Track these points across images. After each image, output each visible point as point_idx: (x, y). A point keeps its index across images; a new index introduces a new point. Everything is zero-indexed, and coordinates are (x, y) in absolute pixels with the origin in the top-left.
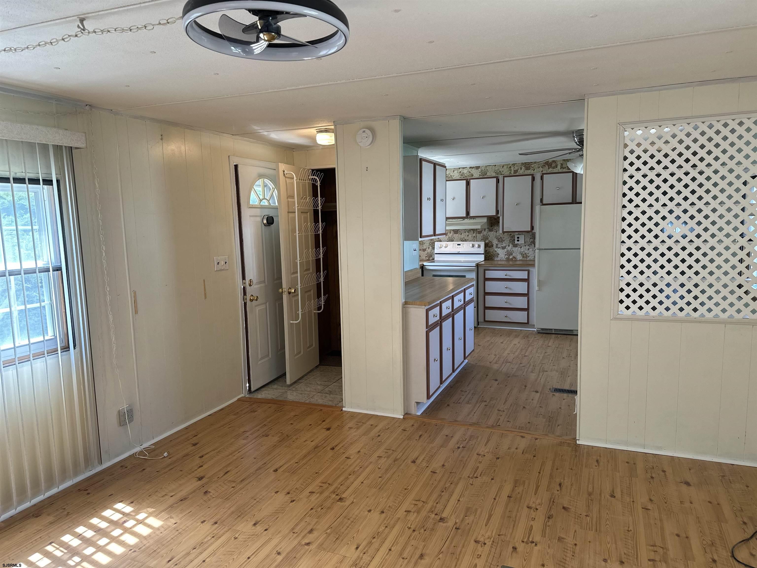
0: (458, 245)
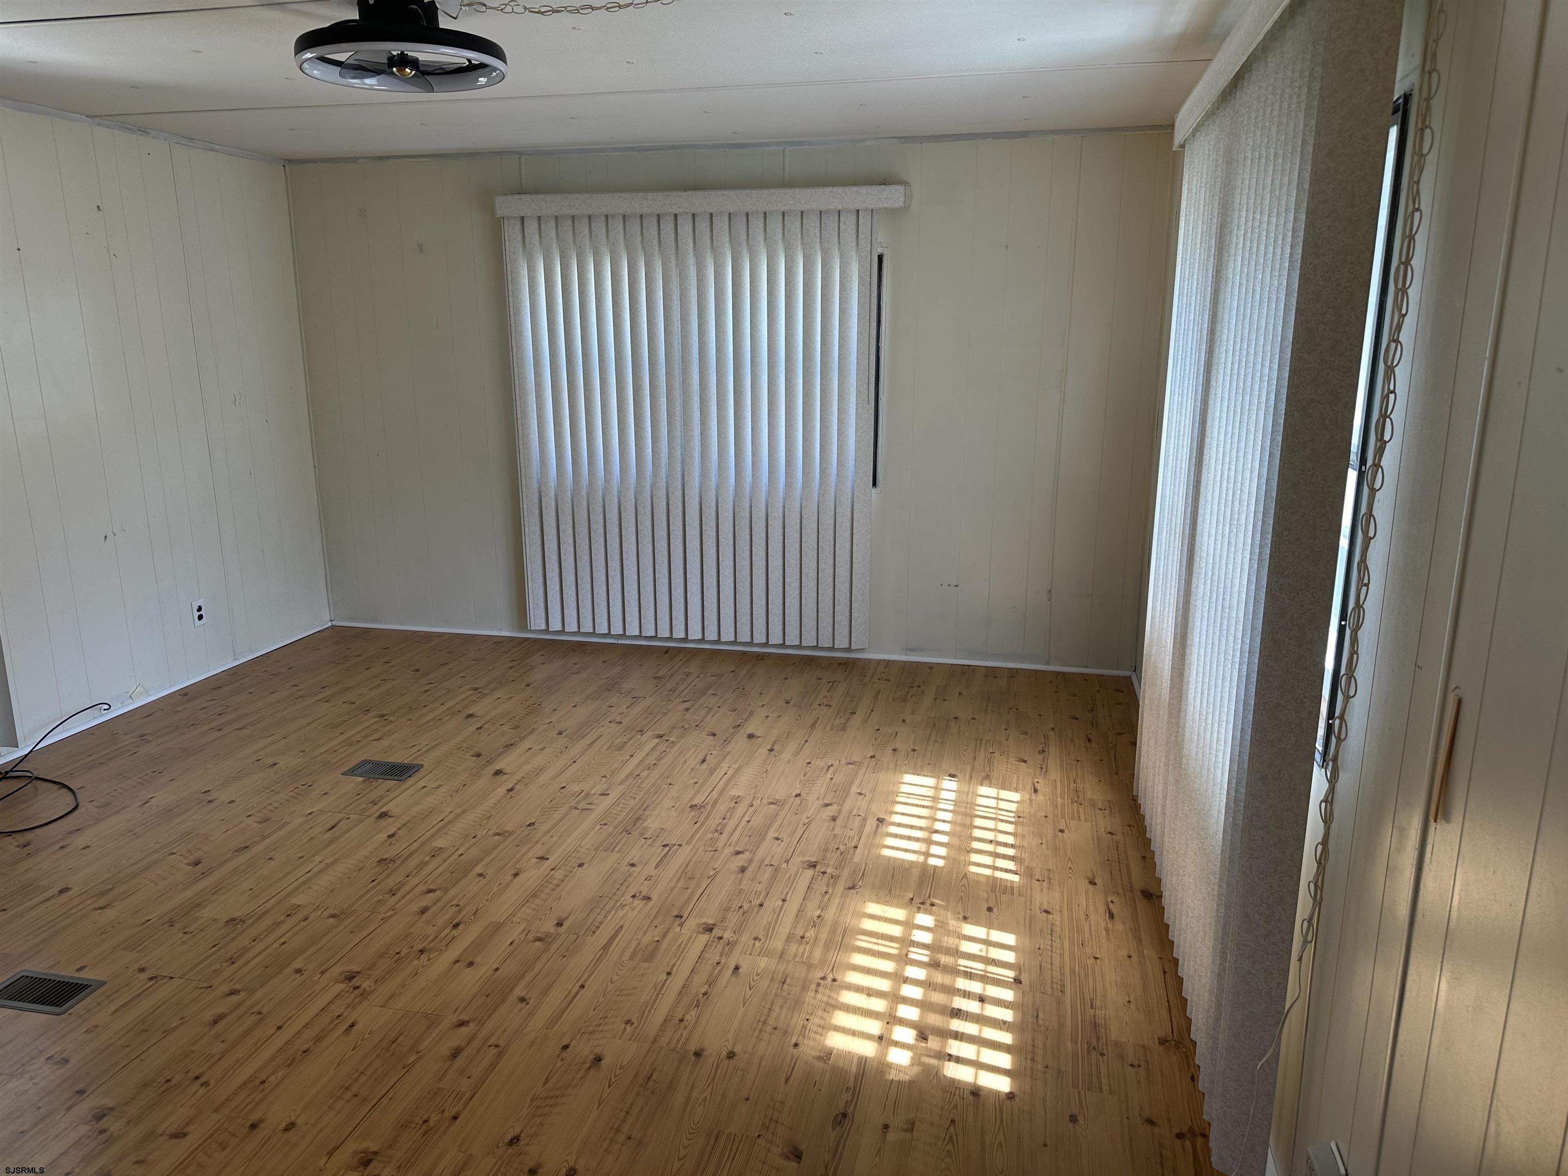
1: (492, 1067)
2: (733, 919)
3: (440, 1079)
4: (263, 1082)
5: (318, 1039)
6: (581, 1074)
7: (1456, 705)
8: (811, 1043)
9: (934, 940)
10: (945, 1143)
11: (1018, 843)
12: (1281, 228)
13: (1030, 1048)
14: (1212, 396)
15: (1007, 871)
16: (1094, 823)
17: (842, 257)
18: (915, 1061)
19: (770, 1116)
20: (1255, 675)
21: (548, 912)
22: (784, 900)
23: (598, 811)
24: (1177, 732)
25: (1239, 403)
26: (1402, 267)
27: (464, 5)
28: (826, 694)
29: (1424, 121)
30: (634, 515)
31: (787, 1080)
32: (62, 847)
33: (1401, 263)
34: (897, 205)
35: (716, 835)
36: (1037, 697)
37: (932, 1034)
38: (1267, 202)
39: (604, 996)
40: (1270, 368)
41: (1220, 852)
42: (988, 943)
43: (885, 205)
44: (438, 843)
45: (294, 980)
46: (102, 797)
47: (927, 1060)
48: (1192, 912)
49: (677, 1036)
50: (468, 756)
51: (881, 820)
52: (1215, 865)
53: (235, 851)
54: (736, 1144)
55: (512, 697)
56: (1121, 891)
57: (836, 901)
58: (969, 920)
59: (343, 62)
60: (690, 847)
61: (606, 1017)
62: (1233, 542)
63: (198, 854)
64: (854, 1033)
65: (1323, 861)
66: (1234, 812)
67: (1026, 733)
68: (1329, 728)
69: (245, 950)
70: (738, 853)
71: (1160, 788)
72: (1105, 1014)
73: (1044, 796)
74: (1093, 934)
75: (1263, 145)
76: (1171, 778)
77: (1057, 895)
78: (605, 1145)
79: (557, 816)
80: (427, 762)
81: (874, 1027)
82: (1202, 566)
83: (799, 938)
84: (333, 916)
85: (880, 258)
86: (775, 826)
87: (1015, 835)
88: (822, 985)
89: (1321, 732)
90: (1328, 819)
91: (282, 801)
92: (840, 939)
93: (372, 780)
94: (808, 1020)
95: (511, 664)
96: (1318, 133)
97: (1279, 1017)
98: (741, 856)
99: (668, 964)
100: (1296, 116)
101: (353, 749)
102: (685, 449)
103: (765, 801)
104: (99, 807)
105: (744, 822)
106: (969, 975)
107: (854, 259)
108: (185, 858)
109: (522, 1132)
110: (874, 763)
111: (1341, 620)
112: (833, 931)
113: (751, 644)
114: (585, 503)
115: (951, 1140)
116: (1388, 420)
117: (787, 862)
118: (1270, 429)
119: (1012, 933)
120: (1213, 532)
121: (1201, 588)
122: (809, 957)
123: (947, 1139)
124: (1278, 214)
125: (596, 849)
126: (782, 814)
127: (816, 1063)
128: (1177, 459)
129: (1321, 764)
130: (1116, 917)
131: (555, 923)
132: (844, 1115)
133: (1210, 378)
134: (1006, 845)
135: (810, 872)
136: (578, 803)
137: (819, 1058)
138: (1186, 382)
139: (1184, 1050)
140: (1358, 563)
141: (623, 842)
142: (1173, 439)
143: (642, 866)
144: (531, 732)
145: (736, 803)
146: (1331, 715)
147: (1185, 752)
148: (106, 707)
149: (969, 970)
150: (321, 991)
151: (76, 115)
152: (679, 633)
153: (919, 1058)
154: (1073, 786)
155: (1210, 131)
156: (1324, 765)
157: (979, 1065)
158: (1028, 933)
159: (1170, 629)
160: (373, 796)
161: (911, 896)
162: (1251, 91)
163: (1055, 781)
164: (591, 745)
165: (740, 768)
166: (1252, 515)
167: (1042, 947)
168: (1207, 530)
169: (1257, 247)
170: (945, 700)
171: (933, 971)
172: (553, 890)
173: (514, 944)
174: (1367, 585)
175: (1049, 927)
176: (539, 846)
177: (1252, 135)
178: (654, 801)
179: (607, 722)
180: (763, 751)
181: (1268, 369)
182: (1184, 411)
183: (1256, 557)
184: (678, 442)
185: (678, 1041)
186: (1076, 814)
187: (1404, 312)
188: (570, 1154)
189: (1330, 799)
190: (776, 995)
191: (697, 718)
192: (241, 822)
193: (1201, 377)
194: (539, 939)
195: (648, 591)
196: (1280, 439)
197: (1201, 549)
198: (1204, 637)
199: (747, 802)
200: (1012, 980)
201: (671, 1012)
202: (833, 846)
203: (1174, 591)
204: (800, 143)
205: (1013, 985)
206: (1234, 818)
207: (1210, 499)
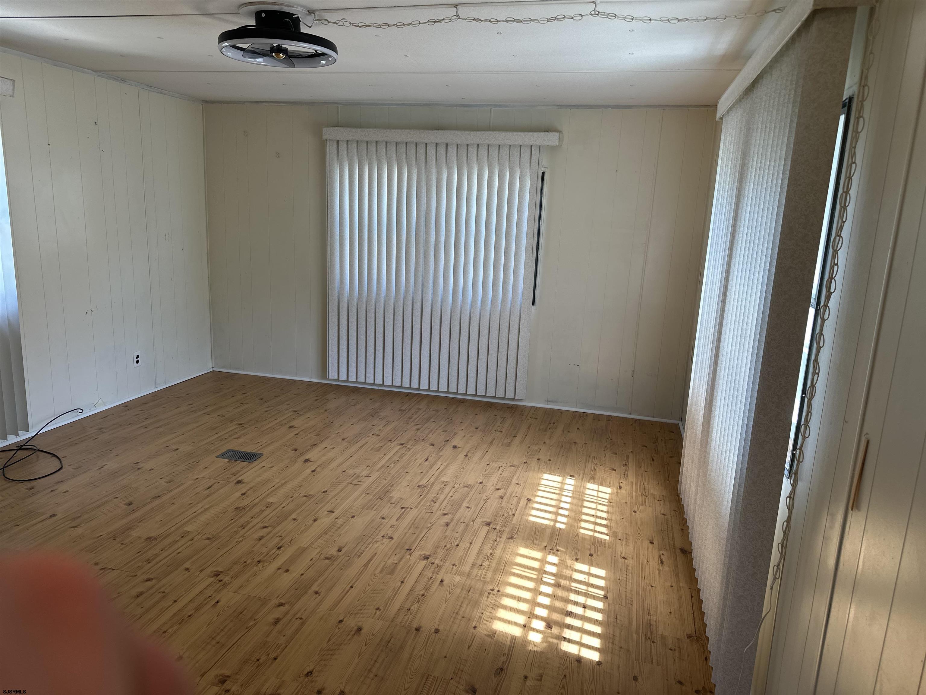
1: (298, 630)
2: (441, 553)
3: (268, 636)
4: (164, 632)
5: (197, 609)
6: (349, 637)
7: (866, 443)
8: (484, 626)
9: (558, 570)
10: (560, 689)
11: (609, 518)
12: (776, 169)
13: (611, 636)
14: (733, 263)
15: (602, 533)
16: (654, 508)
17: (521, 172)
18: (544, 640)
19: (458, 667)
20: (752, 423)
21: (333, 543)
22: (471, 543)
23: (364, 486)
24: (705, 456)
25: (748, 267)
26: (844, 194)
27: (316, 20)
28: (500, 425)
29: (860, 113)
30: (392, 315)
31: (469, 647)
32: (52, 491)
33: (844, 192)
34: (554, 144)
35: (433, 503)
36: (623, 433)
37: (555, 625)
38: (769, 153)
39: (364, 593)
40: (767, 248)
41: (727, 526)
42: (589, 574)
43: (548, 144)
44: (270, 500)
45: (184, 575)
46: (76, 463)
47: (551, 640)
48: (710, 561)
49: (406, 618)
50: (289, 450)
51: (529, 500)
52: (724, 533)
53: (153, 498)
54: (438, 682)
55: (316, 417)
56: (668, 548)
57: (501, 545)
58: (579, 561)
59: (245, 49)
60: (417, 510)
61: (365, 606)
62: (742, 347)
63: (131, 499)
64: (509, 622)
65: (787, 532)
66: (737, 502)
67: (616, 454)
68: (793, 456)
69: (156, 555)
70: (445, 514)
71: (694, 489)
72: (656, 619)
73: (626, 491)
74: (651, 572)
75: (768, 121)
76: (700, 483)
77: (630, 549)
78: (362, 679)
79: (340, 487)
80: (266, 452)
81: (521, 619)
82: (723, 360)
83: (479, 566)
84: (208, 539)
85: (543, 174)
86: (467, 500)
87: (607, 512)
88: (491, 593)
89: (788, 458)
90: (790, 508)
91: (180, 471)
92: (503, 568)
93: (233, 461)
94: (482, 613)
95: (316, 398)
96: (799, 116)
97: (757, 622)
98: (446, 516)
99: (402, 576)
100: (787, 106)
101: (222, 443)
102: (424, 278)
103: (461, 485)
104: (75, 469)
105: (449, 497)
106: (577, 592)
107: (528, 173)
108: (124, 501)
109: (314, 669)
110: (527, 466)
111: (802, 394)
112: (499, 563)
113: (456, 393)
114: (365, 306)
115: (563, 687)
116: (833, 280)
117: (473, 521)
118: (766, 283)
119: (604, 569)
120: (731, 340)
121: (722, 373)
122: (484, 577)
123: (561, 686)
124: (775, 160)
125: (362, 508)
126: (471, 493)
127: (486, 638)
128: (711, 298)
129: (788, 477)
130: (665, 563)
131: (337, 549)
132: (502, 669)
133: (732, 252)
134: (602, 518)
135: (487, 528)
136: (353, 480)
137: (488, 636)
138: (718, 254)
139: (702, 642)
140: (813, 361)
141: (378, 504)
142: (709, 286)
143: (389, 519)
144: (327, 438)
145: (445, 485)
146: (795, 448)
147: (710, 468)
148: (81, 411)
149: (578, 589)
150: (199, 582)
151: (87, 70)
152: (415, 385)
153: (547, 639)
154: (642, 486)
155: (738, 111)
156: (790, 477)
157: (581, 644)
158: (613, 570)
159: (703, 396)
160: (234, 470)
161: (546, 545)
162: (762, 90)
163: (632, 482)
164: (361, 447)
165: (448, 465)
166: (754, 332)
167: (620, 579)
168: (727, 339)
169: (762, 179)
170: (569, 432)
171: (556, 588)
172: (337, 530)
173: (312, 561)
174: (818, 374)
175: (626, 567)
176: (329, 504)
177: (762, 115)
178: (397, 482)
179: (371, 434)
180: (462, 456)
181: (766, 248)
182: (716, 270)
183: (755, 356)
184: (420, 274)
185: (406, 622)
186: (643, 502)
187: (844, 220)
188: (342, 683)
189: (792, 496)
190: (464, 598)
191: (424, 435)
192: (157, 481)
193: (727, 251)
194: (327, 558)
195: (398, 359)
196: (771, 288)
197: (723, 350)
198: (723, 401)
199: (452, 484)
200: (603, 597)
201: (403, 605)
202: (500, 513)
203: (706, 374)
204: (500, 106)
205: (603, 600)
206: (736, 506)
207: (730, 322)
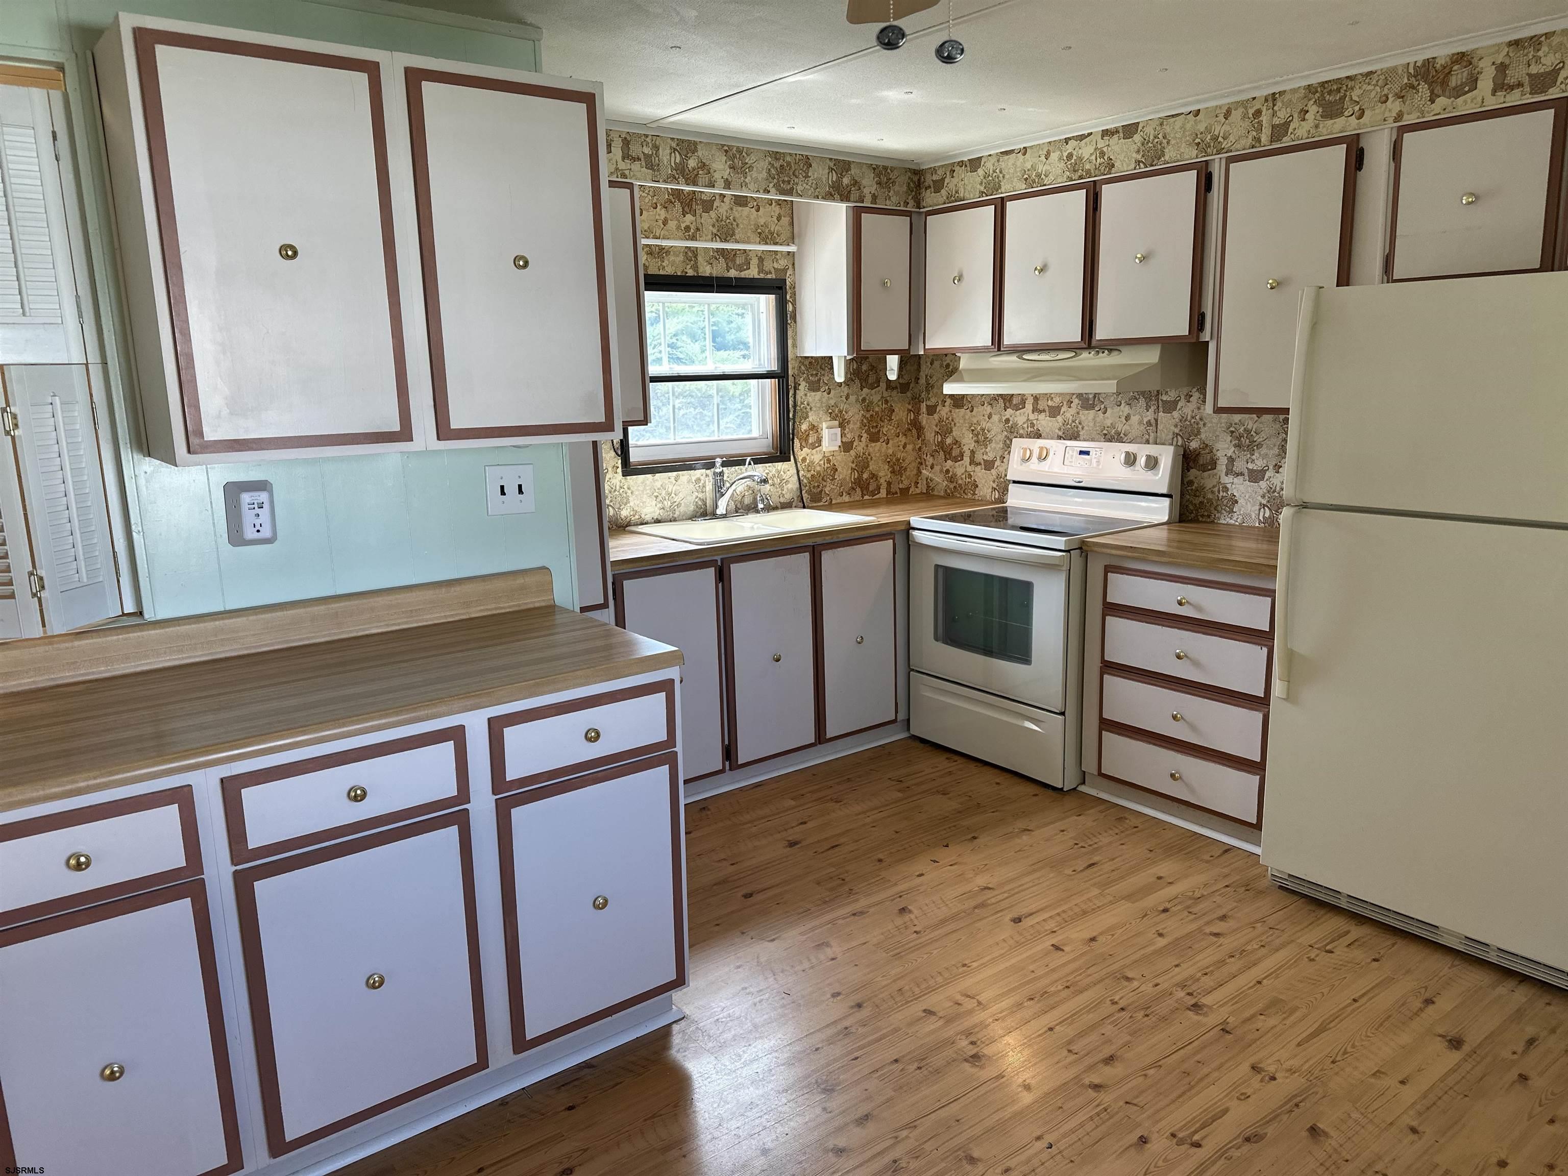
0: (1081, 453)
